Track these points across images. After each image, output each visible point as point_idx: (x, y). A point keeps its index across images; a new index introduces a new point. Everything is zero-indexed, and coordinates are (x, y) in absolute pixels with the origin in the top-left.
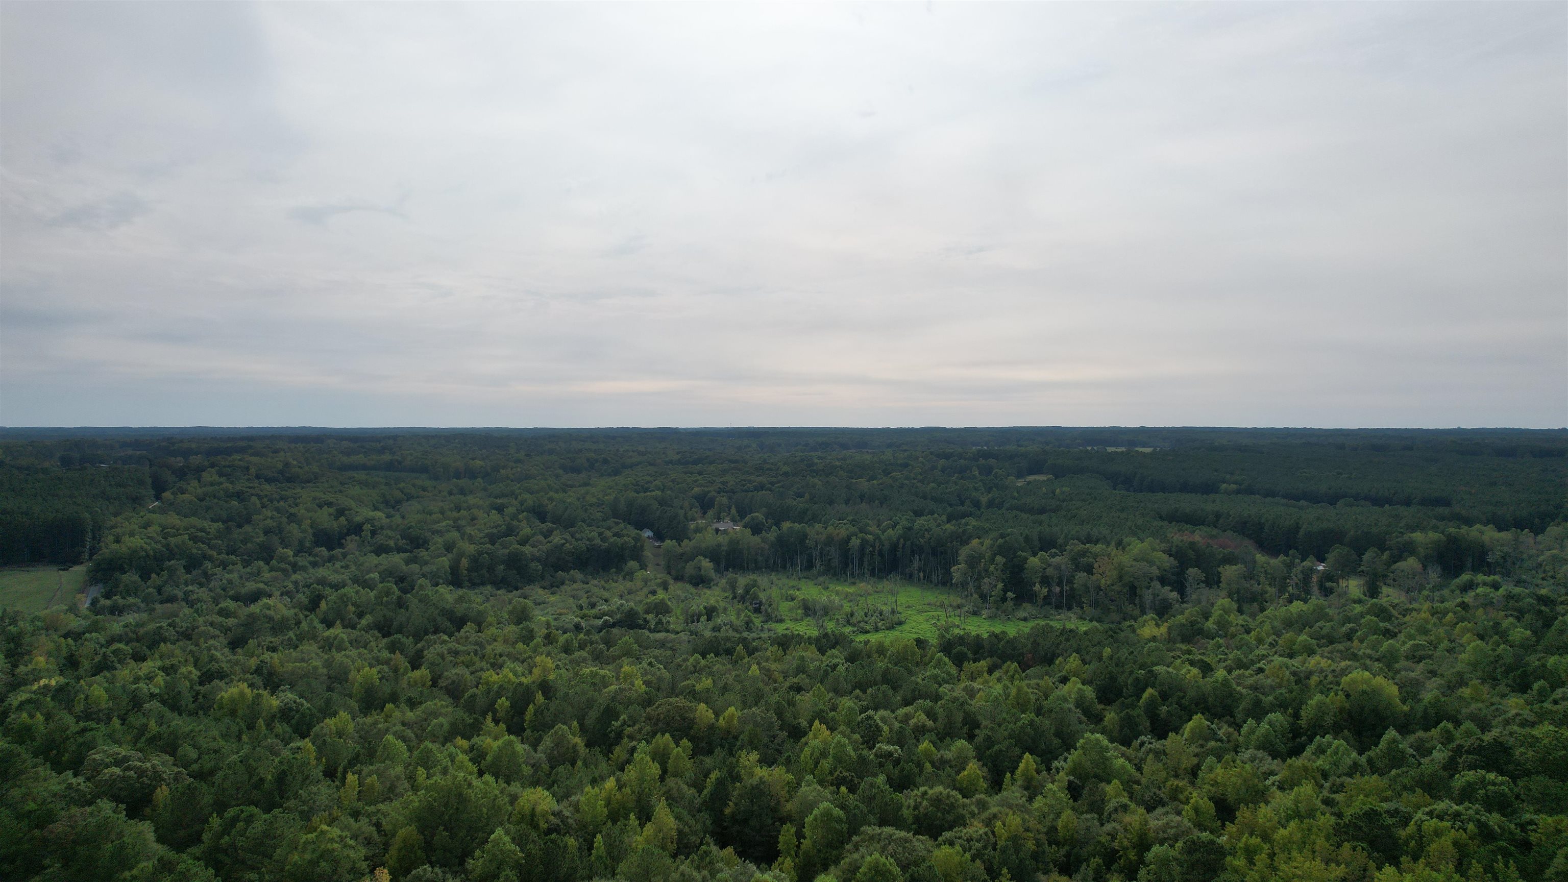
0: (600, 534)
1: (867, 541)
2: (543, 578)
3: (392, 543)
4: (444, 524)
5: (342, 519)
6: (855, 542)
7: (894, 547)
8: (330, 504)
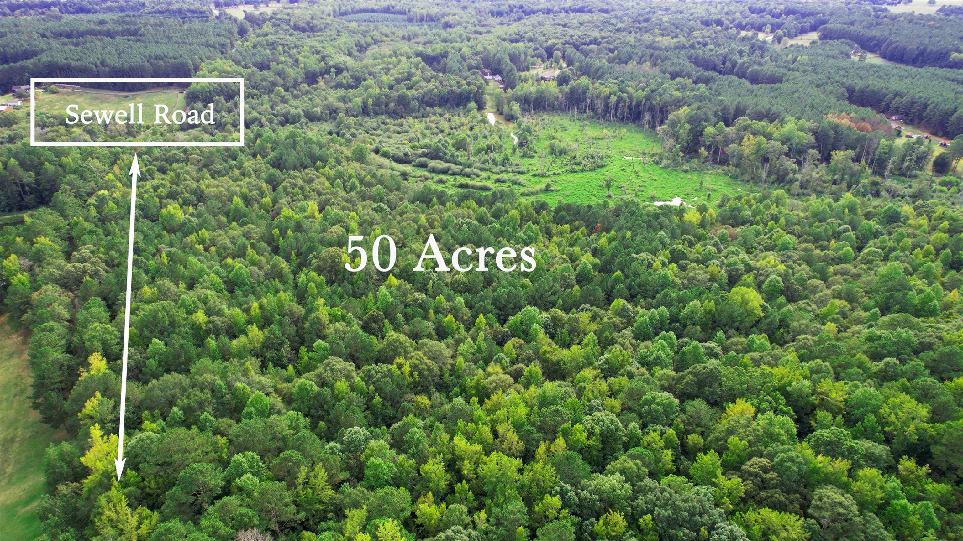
0: (458, 83)
1: (622, 98)
2: (419, 111)
3: (344, 81)
4: (379, 67)
5: (322, 63)
6: (613, 99)
7: (639, 104)
8: (318, 52)
